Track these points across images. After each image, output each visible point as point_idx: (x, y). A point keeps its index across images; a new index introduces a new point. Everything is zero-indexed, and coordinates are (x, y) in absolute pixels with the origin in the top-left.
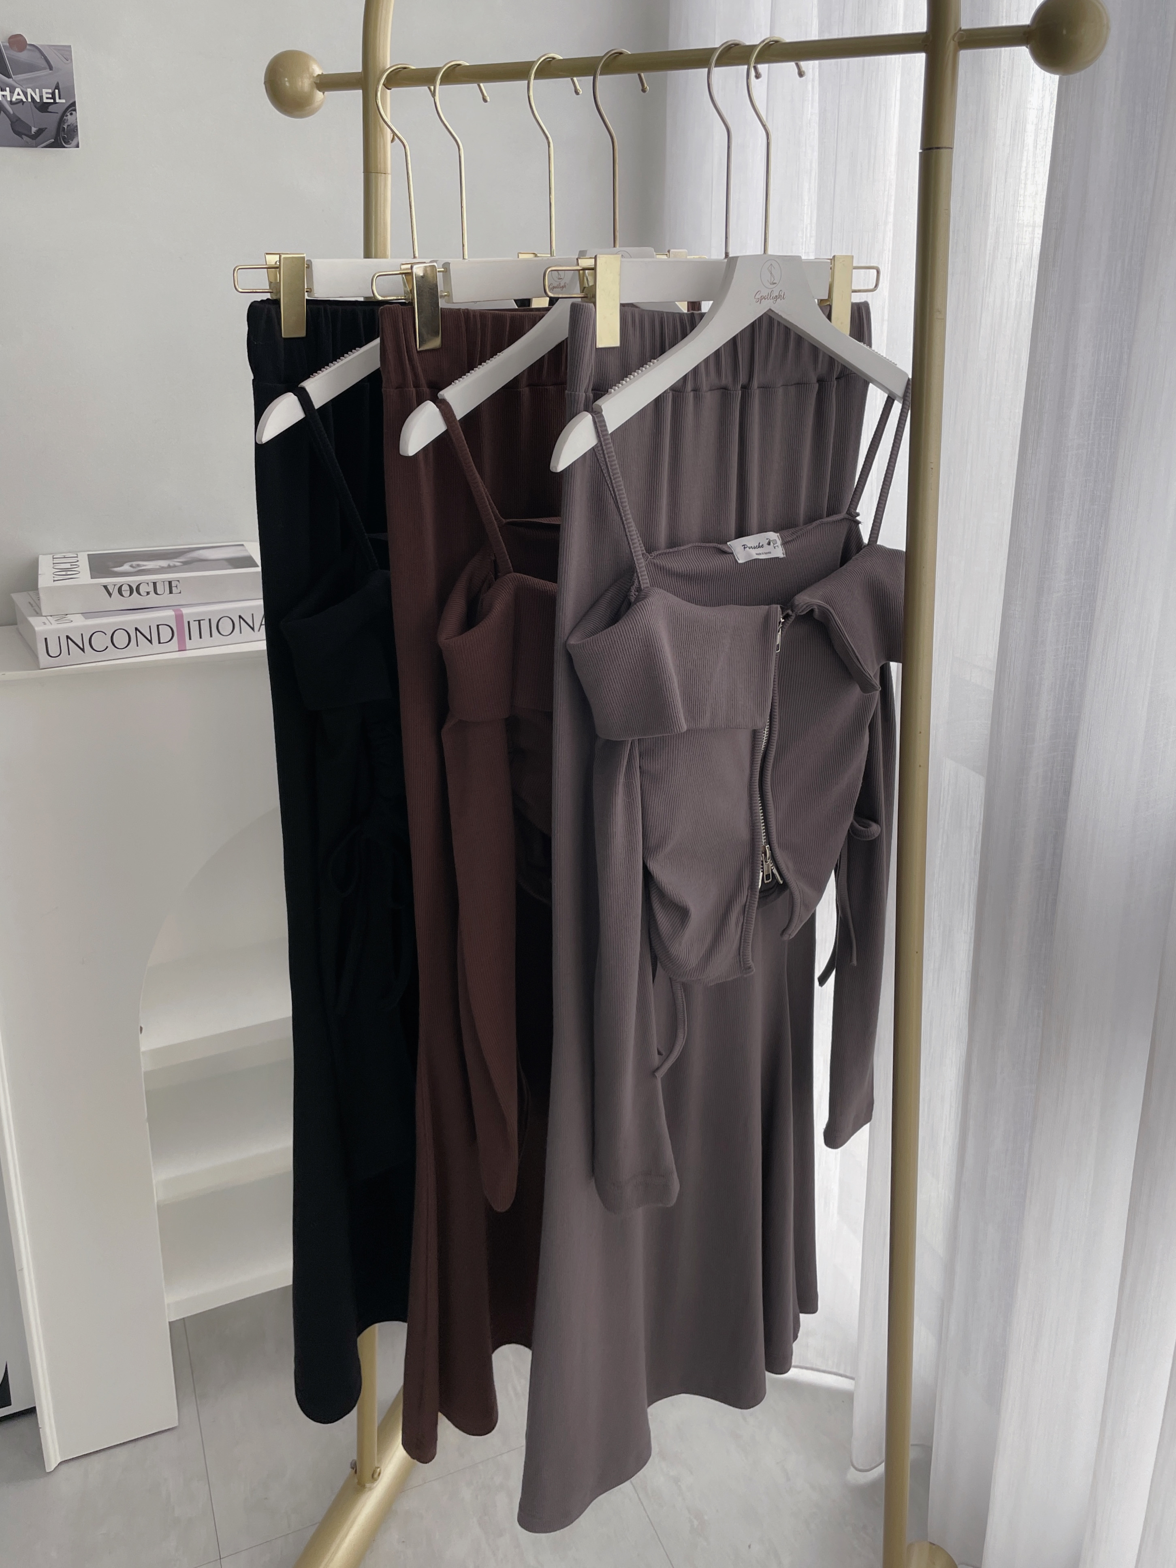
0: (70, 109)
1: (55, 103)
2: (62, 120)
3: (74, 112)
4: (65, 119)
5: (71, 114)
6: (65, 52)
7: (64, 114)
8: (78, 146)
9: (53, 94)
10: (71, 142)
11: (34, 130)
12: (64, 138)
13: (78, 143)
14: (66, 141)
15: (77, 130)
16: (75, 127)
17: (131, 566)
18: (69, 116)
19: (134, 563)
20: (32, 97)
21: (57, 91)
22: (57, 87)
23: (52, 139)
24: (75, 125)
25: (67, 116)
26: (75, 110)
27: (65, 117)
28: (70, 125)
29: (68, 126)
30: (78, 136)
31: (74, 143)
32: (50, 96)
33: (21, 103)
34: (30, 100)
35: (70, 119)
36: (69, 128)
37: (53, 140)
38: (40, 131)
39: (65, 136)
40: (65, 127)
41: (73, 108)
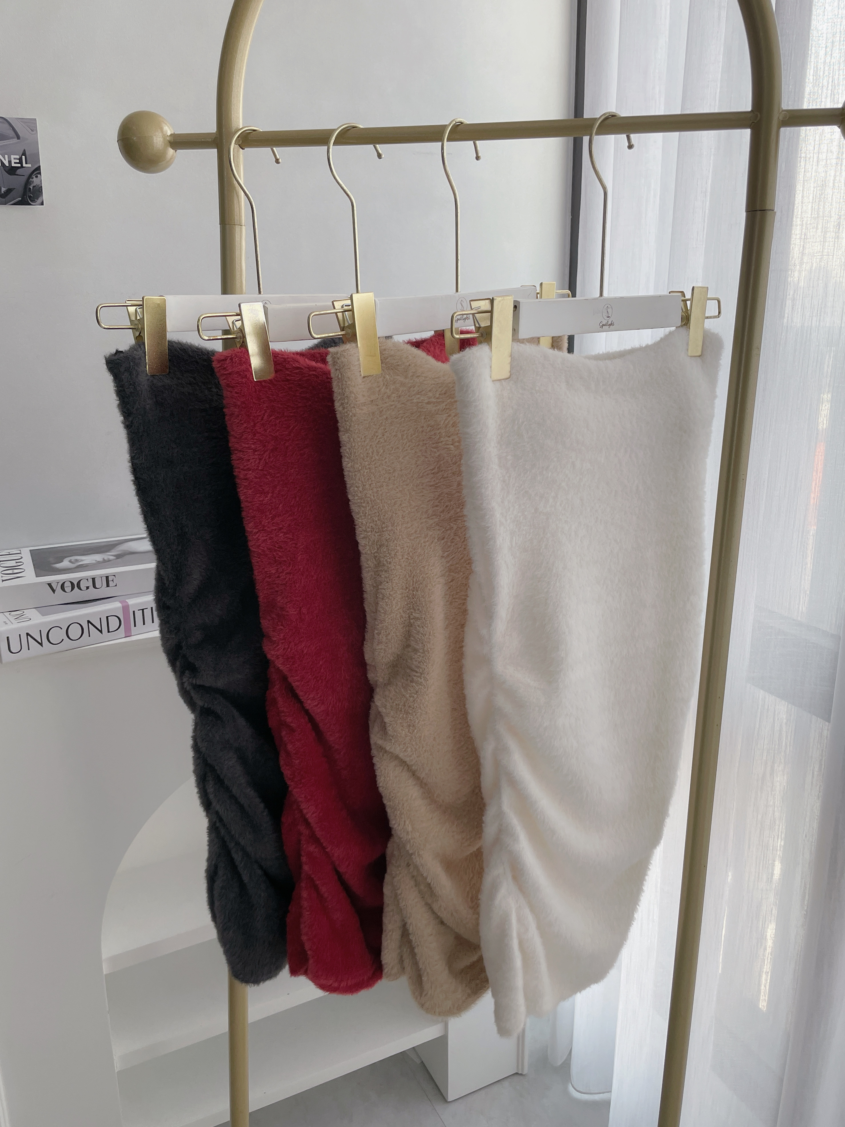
0: (35, 173)
1: (22, 167)
2: (28, 182)
3: (39, 175)
4: (31, 181)
5: (37, 177)
6: (31, 124)
7: (30, 176)
8: (42, 204)
9: (20, 159)
10: (36, 200)
11: (3, 190)
12: (30, 197)
13: (43, 202)
14: (32, 199)
15: (42, 190)
16: (40, 188)
17: (70, 561)
18: (35, 179)
19: (73, 558)
20: (2, 162)
21: (23, 157)
22: (24, 154)
23: (20, 198)
24: (40, 186)
25: (33, 178)
26: (40, 173)
27: (31, 179)
28: (35, 186)
30: (42, 196)
31: (39, 201)
32: (18, 161)
35: (35, 181)
36: (35, 188)
38: (9, 191)
39: (31, 195)
40: (31, 188)
41: (38, 172)
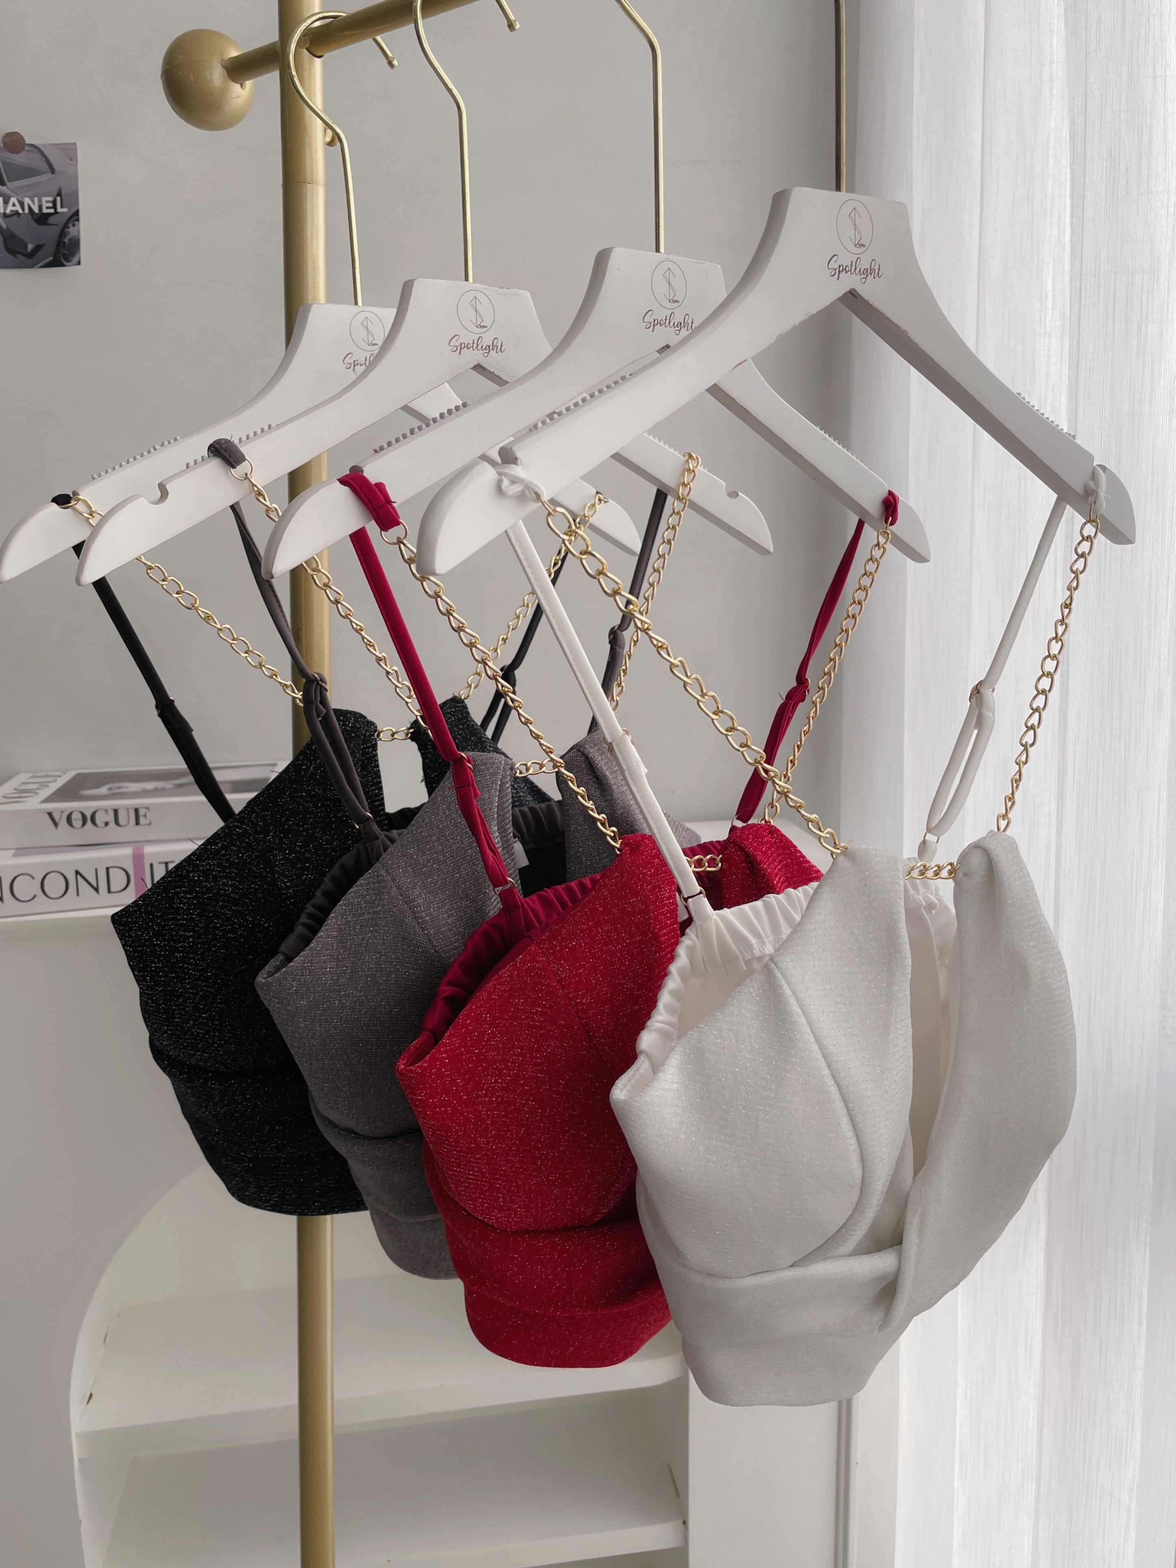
0: (72, 220)
1: (56, 212)
2: (63, 234)
3: (76, 223)
4: (66, 232)
5: (74, 225)
6: (70, 151)
7: (66, 226)
8: (79, 264)
9: (54, 202)
10: (71, 259)
11: (30, 247)
12: (64, 255)
13: (80, 260)
14: (66, 258)
15: (79, 243)
16: (77, 240)
18: (71, 229)
20: (30, 208)
21: (58, 199)
22: (59, 194)
23: (50, 256)
24: (77, 238)
25: (68, 227)
26: (78, 220)
27: (67, 230)
29: (70, 239)
30: (80, 252)
31: (75, 260)
32: (51, 205)
33: (16, 216)
34: (27, 211)
36: (70, 242)
37: (51, 258)
38: (38, 248)
39: (66, 252)
40: (66, 241)
41: (75, 218)
